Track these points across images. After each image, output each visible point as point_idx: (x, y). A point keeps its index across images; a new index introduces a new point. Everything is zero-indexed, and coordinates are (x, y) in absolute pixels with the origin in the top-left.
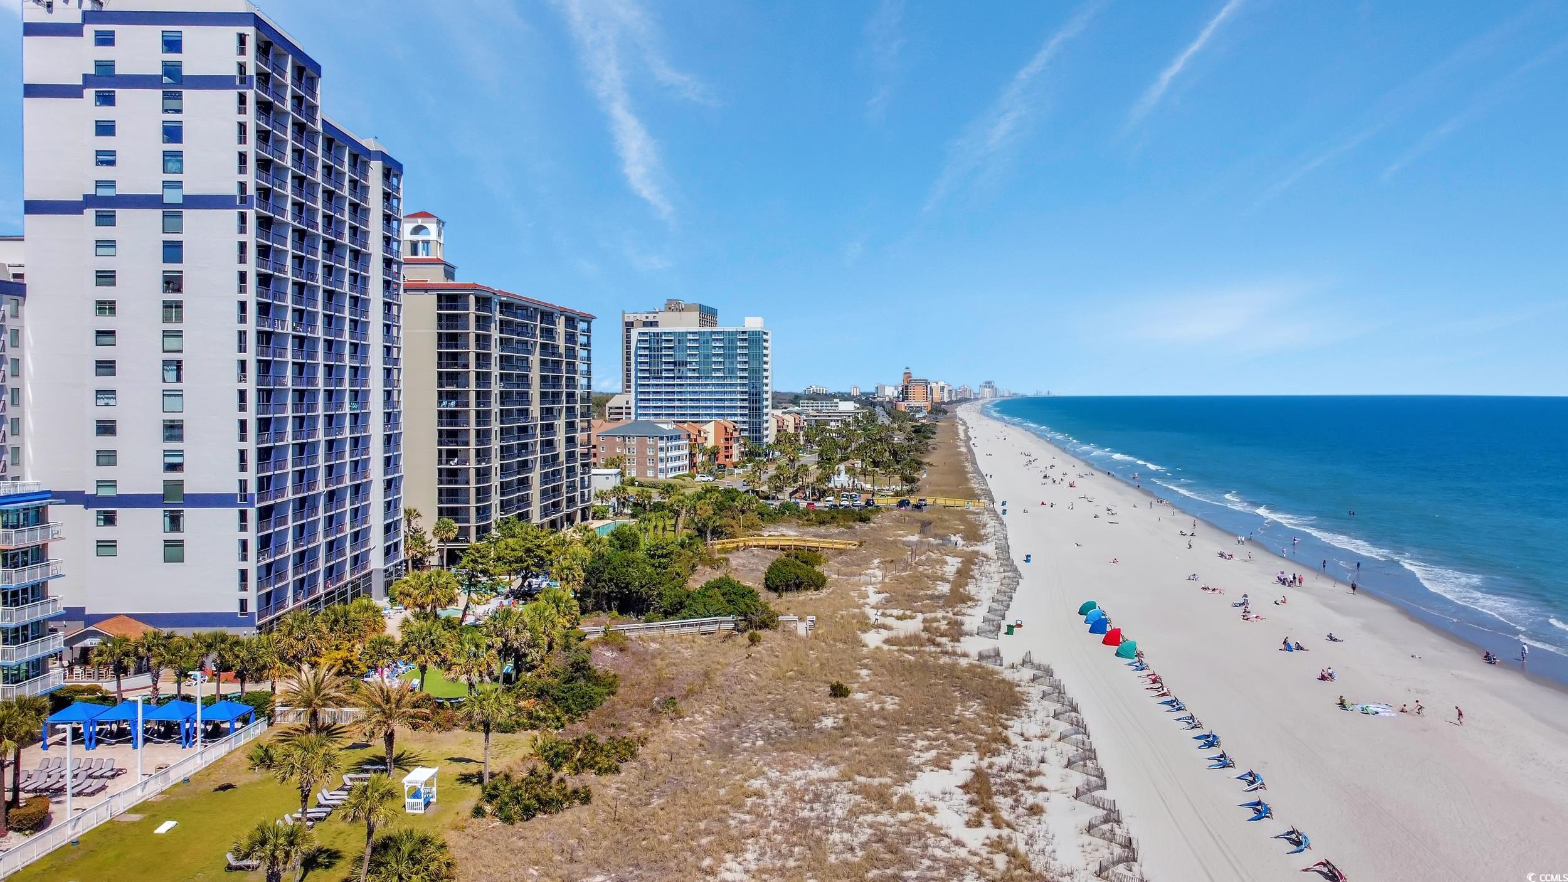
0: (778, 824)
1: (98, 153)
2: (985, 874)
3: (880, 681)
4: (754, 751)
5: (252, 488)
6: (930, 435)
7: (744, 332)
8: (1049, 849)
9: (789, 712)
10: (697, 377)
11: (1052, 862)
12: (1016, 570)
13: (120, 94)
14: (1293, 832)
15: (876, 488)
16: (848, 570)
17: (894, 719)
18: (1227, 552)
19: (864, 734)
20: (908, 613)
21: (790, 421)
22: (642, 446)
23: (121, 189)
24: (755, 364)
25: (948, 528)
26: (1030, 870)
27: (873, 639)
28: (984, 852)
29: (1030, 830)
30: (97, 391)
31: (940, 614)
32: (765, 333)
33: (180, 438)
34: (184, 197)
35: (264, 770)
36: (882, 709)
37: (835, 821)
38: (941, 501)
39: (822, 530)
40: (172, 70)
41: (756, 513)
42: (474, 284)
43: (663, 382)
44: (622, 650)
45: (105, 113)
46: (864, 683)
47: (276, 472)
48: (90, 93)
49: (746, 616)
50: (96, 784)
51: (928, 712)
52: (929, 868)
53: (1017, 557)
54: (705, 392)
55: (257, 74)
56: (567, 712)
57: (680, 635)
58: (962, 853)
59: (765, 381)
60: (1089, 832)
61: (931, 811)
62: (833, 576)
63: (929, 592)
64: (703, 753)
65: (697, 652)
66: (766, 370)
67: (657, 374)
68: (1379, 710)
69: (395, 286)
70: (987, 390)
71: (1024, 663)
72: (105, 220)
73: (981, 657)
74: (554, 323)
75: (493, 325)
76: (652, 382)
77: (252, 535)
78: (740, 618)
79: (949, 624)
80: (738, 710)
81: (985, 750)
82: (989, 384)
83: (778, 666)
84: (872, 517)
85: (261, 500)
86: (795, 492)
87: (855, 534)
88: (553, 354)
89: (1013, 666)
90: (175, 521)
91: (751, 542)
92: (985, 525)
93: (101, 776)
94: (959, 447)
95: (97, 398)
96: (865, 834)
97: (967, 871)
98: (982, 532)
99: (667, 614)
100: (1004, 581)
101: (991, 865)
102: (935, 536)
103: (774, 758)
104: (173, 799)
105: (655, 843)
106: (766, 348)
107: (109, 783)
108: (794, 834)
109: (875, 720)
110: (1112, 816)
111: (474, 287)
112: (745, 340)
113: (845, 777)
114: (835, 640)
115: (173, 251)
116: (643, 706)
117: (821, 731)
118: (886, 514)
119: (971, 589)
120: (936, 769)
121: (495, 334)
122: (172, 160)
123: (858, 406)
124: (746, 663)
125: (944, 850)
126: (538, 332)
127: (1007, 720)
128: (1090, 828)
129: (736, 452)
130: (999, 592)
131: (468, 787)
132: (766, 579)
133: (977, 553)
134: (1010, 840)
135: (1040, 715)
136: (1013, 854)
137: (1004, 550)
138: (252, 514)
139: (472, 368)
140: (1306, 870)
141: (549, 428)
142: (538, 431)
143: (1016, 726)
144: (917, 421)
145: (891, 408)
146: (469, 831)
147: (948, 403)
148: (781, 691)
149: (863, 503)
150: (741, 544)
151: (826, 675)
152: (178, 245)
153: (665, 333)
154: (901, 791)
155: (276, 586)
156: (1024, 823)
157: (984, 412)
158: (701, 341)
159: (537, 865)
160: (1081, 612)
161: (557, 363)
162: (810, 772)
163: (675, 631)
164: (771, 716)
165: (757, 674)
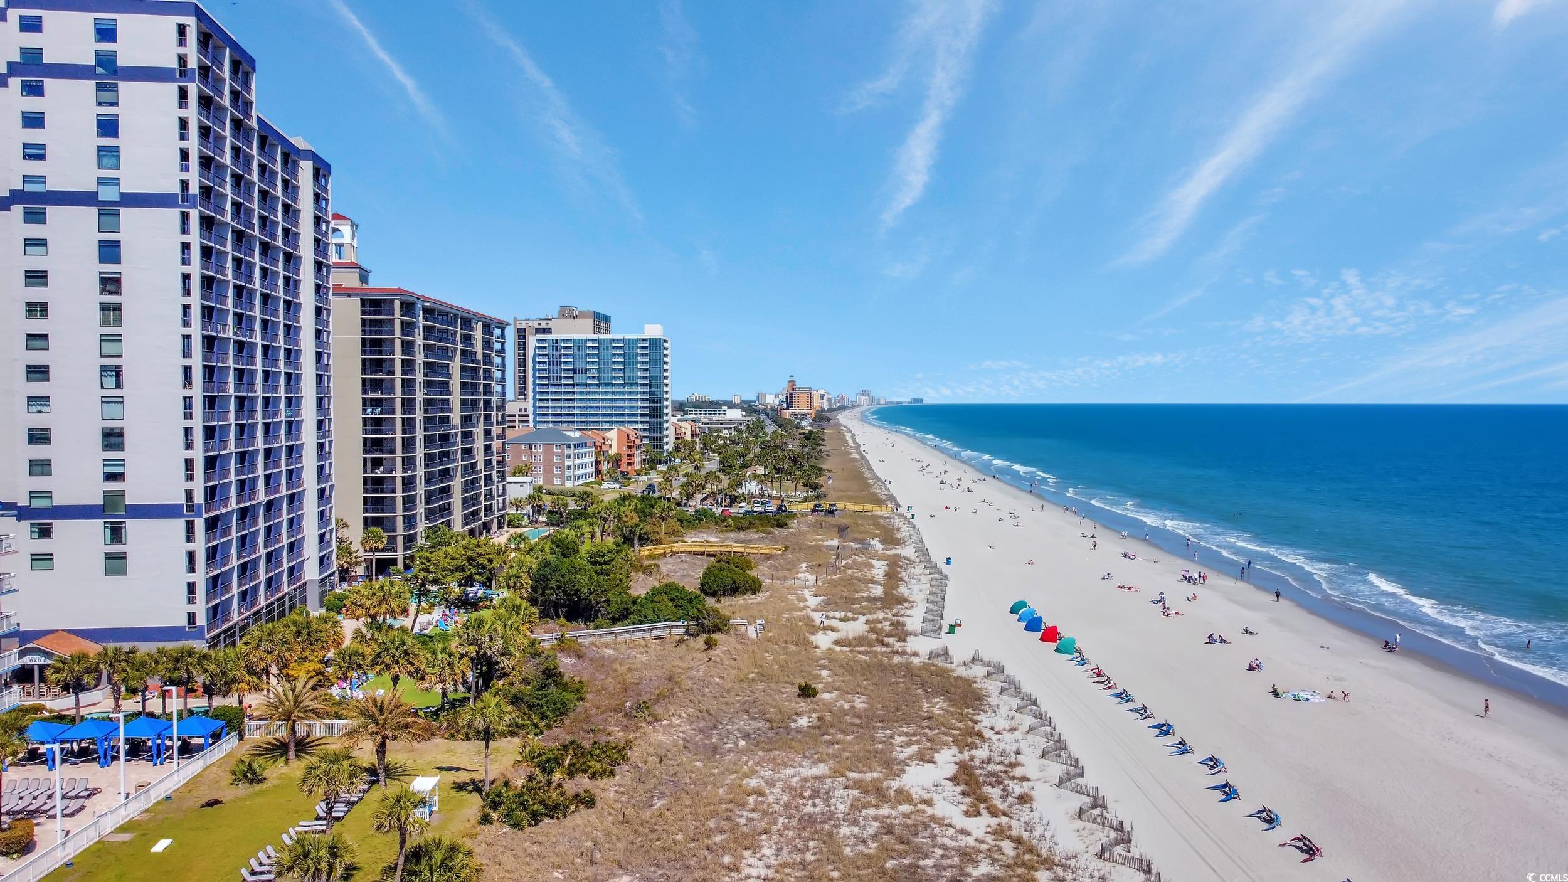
0: (786, 820)
1: (26, 146)
2: (998, 861)
3: (843, 681)
4: (740, 752)
5: (199, 498)
6: (821, 442)
7: (644, 340)
8: (1048, 835)
9: (763, 713)
10: (597, 385)
11: (1055, 847)
12: (940, 572)
13: (49, 84)
14: (1263, 811)
15: (783, 495)
16: (782, 573)
17: (867, 717)
18: (1130, 553)
19: (842, 731)
20: (850, 615)
21: (686, 427)
22: (549, 455)
23: (52, 185)
24: (655, 372)
25: (865, 532)
26: (1038, 855)
27: (824, 641)
28: (989, 839)
29: (1024, 818)
30: (29, 398)
31: (881, 615)
32: (666, 341)
33: (120, 447)
34: (121, 194)
35: (247, 785)
36: (853, 707)
37: (841, 816)
38: (850, 507)
39: (742, 535)
40: (106, 61)
41: (675, 519)
42: (399, 289)
43: (562, 389)
44: (579, 656)
45: (33, 104)
46: (827, 683)
47: (221, 482)
48: (15, 82)
49: (697, 620)
50: (74, 805)
51: (898, 710)
52: (942, 857)
53: (938, 558)
54: (605, 400)
55: (199, 67)
56: (542, 719)
57: (633, 640)
58: (970, 841)
59: (666, 389)
60: (1080, 817)
61: (928, 802)
62: (767, 580)
63: (865, 595)
64: (689, 754)
65: (654, 657)
66: (666, 378)
67: (555, 380)
68: (1309, 697)
69: (325, 290)
70: (863, 398)
71: (973, 661)
72: (35, 217)
73: (931, 655)
74: (472, 329)
75: (417, 330)
76: (551, 389)
77: (200, 547)
78: (691, 623)
79: (891, 624)
80: (712, 712)
81: (961, 744)
82: (865, 393)
83: (739, 669)
84: (789, 522)
85: (208, 510)
86: (706, 498)
87: (776, 540)
88: (472, 361)
89: (965, 664)
90: (116, 533)
91: (679, 547)
92: (898, 530)
93: (77, 797)
94: (851, 453)
95: (28, 405)
96: (873, 827)
97: (979, 859)
98: (899, 536)
99: (614, 621)
100: (933, 583)
101: (1000, 850)
102: (855, 540)
103: (760, 757)
104: (160, 816)
105: (670, 843)
106: (666, 356)
107: (87, 803)
108: (804, 829)
109: (848, 719)
110: (1098, 803)
111: (399, 292)
112: (646, 347)
113: (836, 773)
114: (786, 642)
115: (110, 251)
116: (616, 710)
117: (798, 731)
118: (802, 519)
119: (903, 590)
120: (921, 763)
121: (419, 340)
122: (108, 155)
123: (744, 413)
124: (709, 667)
125: (951, 839)
126: (458, 338)
127: (974, 715)
128: (1081, 814)
129: (638, 458)
130: (931, 593)
131: (464, 795)
132: (702, 585)
133: (899, 556)
134: (1010, 827)
135: (1003, 710)
136: (1018, 841)
137: (924, 552)
138: (200, 524)
139: (398, 374)
140: (1283, 845)
141: (468, 436)
142: (459, 439)
143: (985, 721)
144: (802, 428)
145: (775, 415)
146: (480, 838)
147: (829, 411)
148: (749, 693)
149: (775, 509)
150: (668, 551)
151: (788, 677)
152: (116, 245)
153: (564, 340)
154: (895, 784)
155: (223, 599)
156: (1018, 811)
157: (864, 418)
158: (601, 349)
159: (560, 868)
160: (1013, 611)
161: (475, 370)
162: (802, 770)
163: (627, 637)
164: (745, 717)
165: (720, 677)
